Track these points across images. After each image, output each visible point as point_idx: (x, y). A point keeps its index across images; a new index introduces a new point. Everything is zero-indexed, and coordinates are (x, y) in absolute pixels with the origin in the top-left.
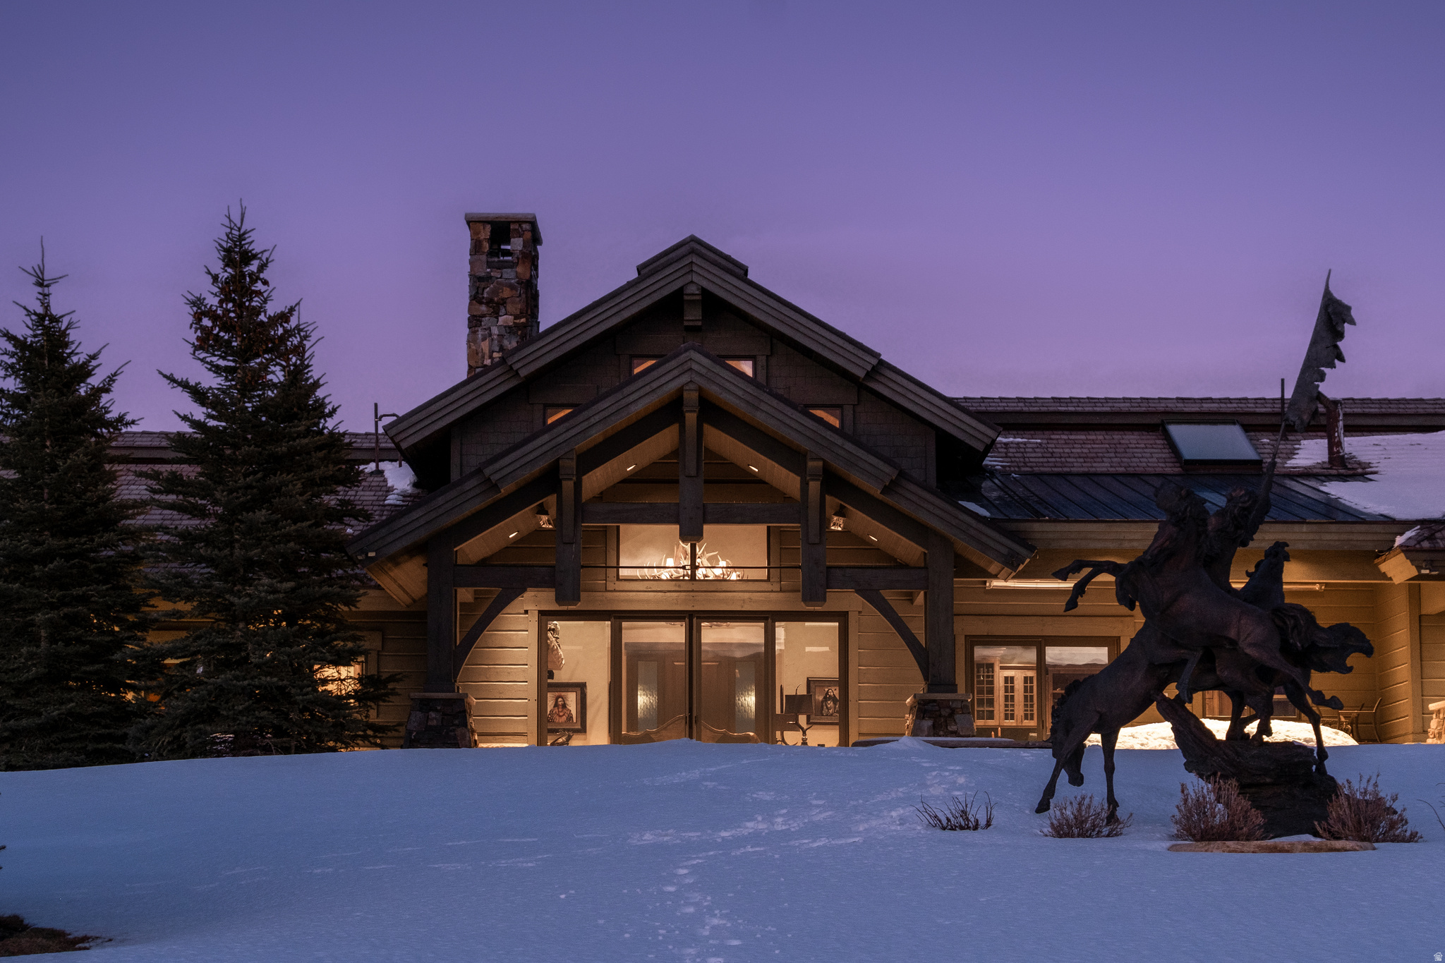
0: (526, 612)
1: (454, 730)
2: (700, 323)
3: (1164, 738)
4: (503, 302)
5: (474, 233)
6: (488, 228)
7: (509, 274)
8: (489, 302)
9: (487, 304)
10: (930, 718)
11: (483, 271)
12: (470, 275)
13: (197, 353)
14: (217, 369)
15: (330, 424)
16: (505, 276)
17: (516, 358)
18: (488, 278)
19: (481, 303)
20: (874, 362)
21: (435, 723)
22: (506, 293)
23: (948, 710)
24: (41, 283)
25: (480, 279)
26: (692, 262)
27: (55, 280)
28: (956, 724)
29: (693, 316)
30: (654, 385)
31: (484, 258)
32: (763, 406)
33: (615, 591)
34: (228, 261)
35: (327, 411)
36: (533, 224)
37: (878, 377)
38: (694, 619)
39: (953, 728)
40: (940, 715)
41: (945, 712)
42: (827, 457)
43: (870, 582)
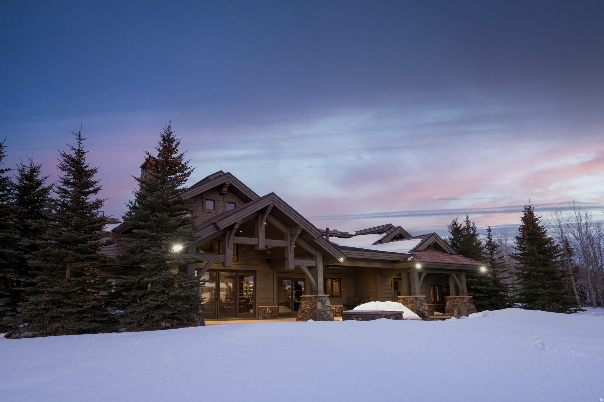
2: (226, 193)
24: (80, 139)
27: (85, 139)
29: (225, 190)
30: (264, 203)
34: (164, 140)
38: (219, 271)
39: (326, 304)
40: (323, 301)
41: (324, 300)
42: (305, 228)
43: (304, 263)
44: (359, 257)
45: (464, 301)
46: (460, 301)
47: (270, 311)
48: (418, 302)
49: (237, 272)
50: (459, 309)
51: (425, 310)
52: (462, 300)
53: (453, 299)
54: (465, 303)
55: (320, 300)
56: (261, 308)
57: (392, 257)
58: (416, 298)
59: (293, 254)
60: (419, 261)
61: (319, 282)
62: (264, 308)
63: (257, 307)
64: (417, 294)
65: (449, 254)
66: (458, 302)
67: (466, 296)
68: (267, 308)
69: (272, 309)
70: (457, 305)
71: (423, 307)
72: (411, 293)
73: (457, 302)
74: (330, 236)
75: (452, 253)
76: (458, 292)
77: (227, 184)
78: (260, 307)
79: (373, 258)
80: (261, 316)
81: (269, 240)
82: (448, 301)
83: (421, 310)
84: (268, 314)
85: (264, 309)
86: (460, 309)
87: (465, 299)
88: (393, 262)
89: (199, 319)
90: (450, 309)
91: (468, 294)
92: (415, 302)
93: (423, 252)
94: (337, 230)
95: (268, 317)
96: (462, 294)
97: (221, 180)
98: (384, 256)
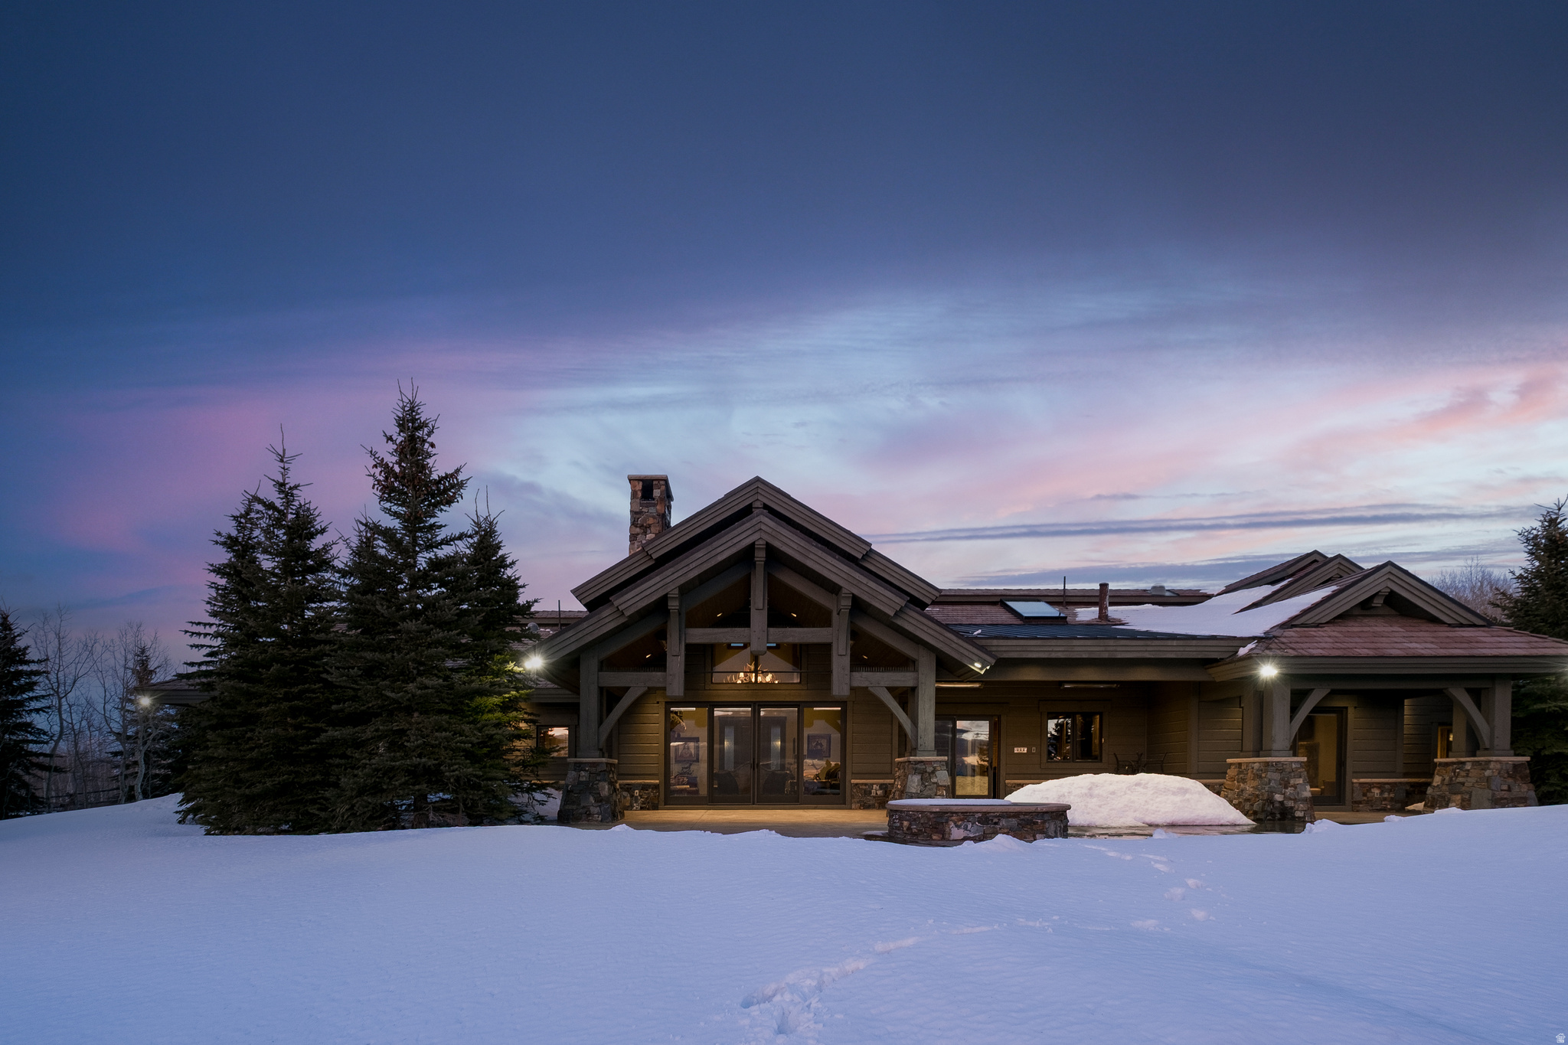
0: (658, 703)
1: (597, 784)
3: (1082, 788)
4: (649, 526)
5: (633, 487)
6: (641, 483)
7: (652, 510)
8: (641, 526)
9: (640, 527)
10: (919, 773)
11: (637, 509)
12: (631, 511)
13: (382, 503)
14: (396, 515)
15: (509, 572)
16: (650, 511)
17: (651, 547)
18: (640, 513)
19: (636, 527)
20: (868, 549)
21: (584, 779)
22: (651, 521)
23: (932, 769)
24: (283, 460)
25: (636, 513)
26: (758, 487)
27: (293, 457)
28: (936, 777)
31: (638, 500)
32: (811, 556)
33: (710, 690)
35: (508, 563)
36: (666, 481)
37: (869, 560)
38: (757, 707)
39: (934, 780)
40: (926, 772)
41: (930, 769)
42: (856, 592)
43: (879, 681)
44: (1053, 655)
45: (1487, 773)
46: (1474, 773)
47: (881, 791)
48: (1276, 776)
49: (799, 706)
50: (1467, 797)
51: (1295, 800)
52: (1482, 769)
53: (1455, 766)
54: (1488, 779)
55: (916, 769)
56: (857, 784)
57: (1182, 649)
58: (1267, 764)
59: (847, 660)
60: (1273, 656)
61: (921, 725)
62: (866, 784)
63: (847, 781)
64: (1273, 753)
65: (1450, 625)
66: (1467, 776)
67: (1494, 758)
68: (872, 784)
69: (887, 787)
70: (1463, 784)
71: (1289, 791)
72: (1261, 749)
73: (1463, 777)
74: (1112, 604)
75: (1464, 622)
76: (1474, 745)
77: (756, 506)
78: (853, 781)
79: (1106, 655)
80: (858, 802)
81: (780, 629)
82: (1439, 771)
83: (1278, 797)
84: (874, 797)
85: (864, 787)
86: (1470, 797)
87: (1492, 765)
88: (1207, 663)
89: (598, 808)
90: (1439, 796)
91: (1512, 752)
92: (1263, 775)
93: (1325, 629)
94: (1162, 588)
95: (876, 804)
96: (1486, 752)
97: (740, 500)
98: (1149, 649)
